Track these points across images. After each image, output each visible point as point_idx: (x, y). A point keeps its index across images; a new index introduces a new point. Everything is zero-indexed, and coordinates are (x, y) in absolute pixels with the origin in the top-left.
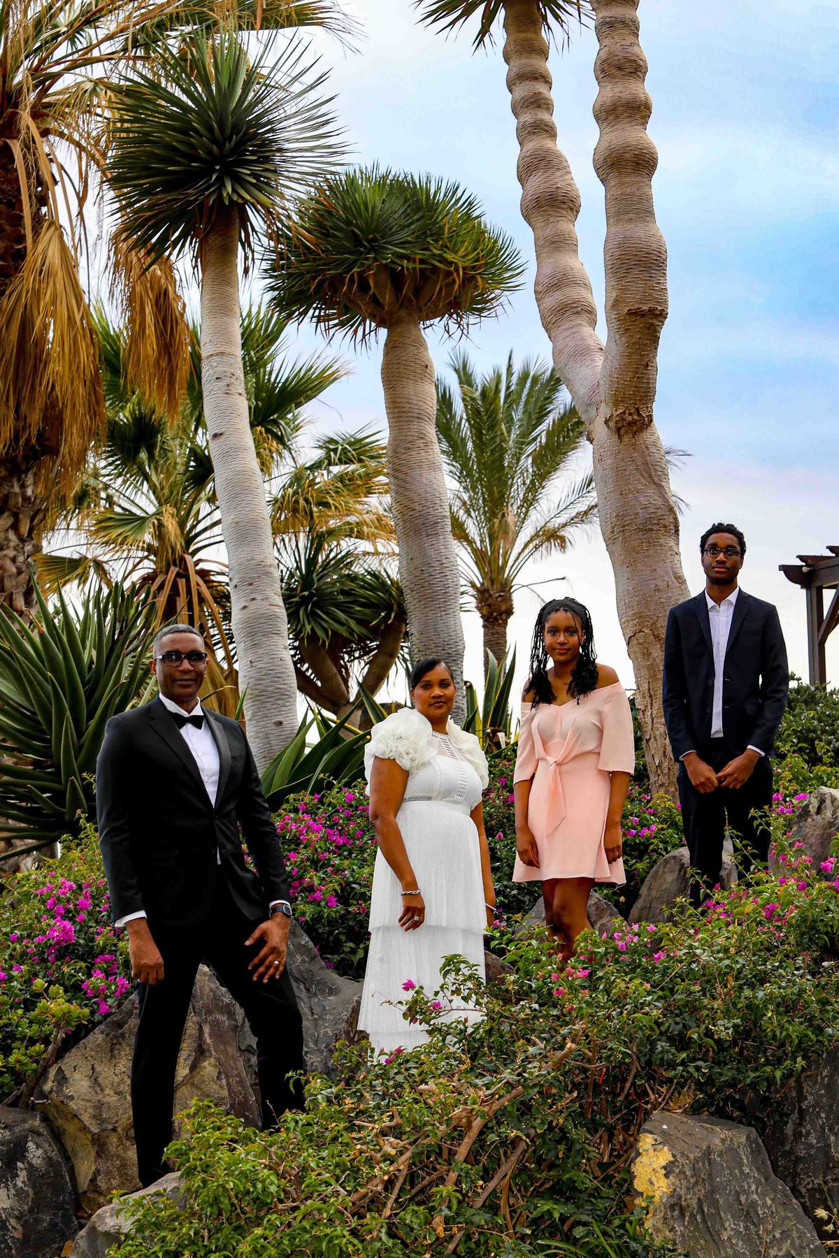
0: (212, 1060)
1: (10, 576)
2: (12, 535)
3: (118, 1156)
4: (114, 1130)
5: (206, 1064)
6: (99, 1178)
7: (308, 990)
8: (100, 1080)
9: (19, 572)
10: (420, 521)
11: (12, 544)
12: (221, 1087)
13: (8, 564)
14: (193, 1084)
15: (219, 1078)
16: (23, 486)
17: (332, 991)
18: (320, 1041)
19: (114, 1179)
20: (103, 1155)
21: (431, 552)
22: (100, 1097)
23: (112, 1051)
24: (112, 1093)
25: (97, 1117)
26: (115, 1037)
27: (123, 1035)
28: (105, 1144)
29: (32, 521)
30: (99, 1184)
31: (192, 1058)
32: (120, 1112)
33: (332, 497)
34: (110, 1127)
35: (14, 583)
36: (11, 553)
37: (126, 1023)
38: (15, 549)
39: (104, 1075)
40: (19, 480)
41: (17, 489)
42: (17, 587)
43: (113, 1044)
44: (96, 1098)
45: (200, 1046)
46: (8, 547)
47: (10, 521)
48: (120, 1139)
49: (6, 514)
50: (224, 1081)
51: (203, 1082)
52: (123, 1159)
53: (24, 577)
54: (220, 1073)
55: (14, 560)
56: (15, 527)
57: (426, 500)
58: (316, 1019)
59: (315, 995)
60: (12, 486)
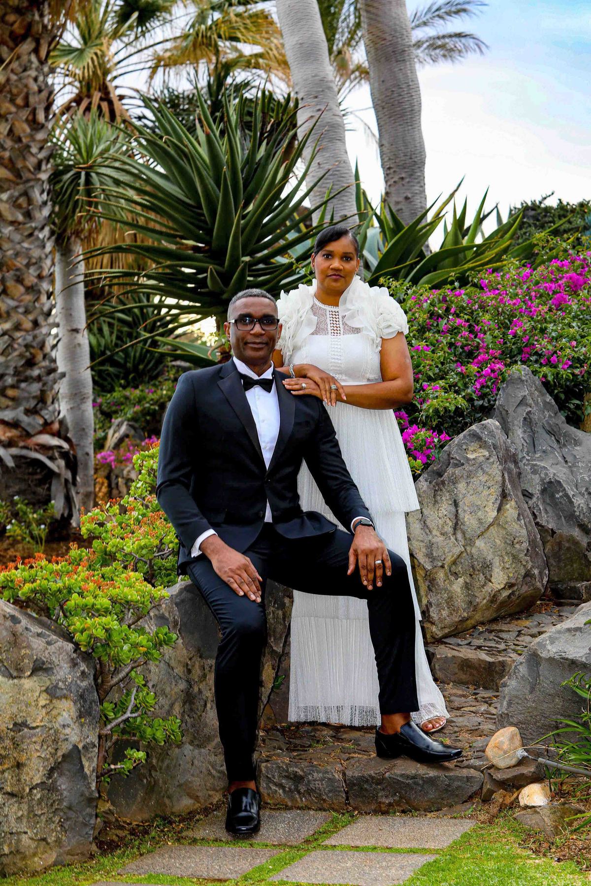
0: (513, 503)
1: (34, 93)
2: (33, 58)
3: (446, 590)
4: (442, 567)
5: (508, 506)
6: (431, 610)
7: (558, 441)
8: (428, 522)
9: (40, 91)
10: (390, 49)
11: (34, 66)
12: (521, 526)
13: (31, 82)
14: (499, 524)
15: (518, 519)
16: (42, 16)
17: (577, 443)
18: (580, 485)
19: (444, 609)
20: (434, 589)
21: (400, 76)
22: (430, 537)
23: (435, 496)
24: (438, 534)
25: (430, 556)
26: (437, 484)
27: (443, 483)
28: (434, 579)
29: (49, 46)
30: (432, 614)
31: (498, 502)
32: (447, 550)
33: (241, 32)
34: (440, 564)
35: (37, 99)
36: (33, 73)
37: (445, 471)
38: (37, 69)
39: (431, 518)
40: (39, 10)
41: (37, 17)
42: (40, 103)
43: (435, 490)
44: (427, 539)
45: (503, 490)
46: (31, 69)
47: (33, 46)
48: (446, 574)
49: (29, 40)
50: (522, 522)
51: (507, 522)
52: (450, 591)
53: (44, 94)
54: (519, 515)
55: (36, 79)
56: (36, 51)
57: (396, 31)
58: (570, 467)
59: (565, 445)
60: (34, 15)
